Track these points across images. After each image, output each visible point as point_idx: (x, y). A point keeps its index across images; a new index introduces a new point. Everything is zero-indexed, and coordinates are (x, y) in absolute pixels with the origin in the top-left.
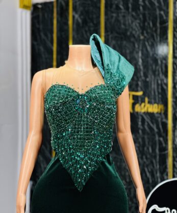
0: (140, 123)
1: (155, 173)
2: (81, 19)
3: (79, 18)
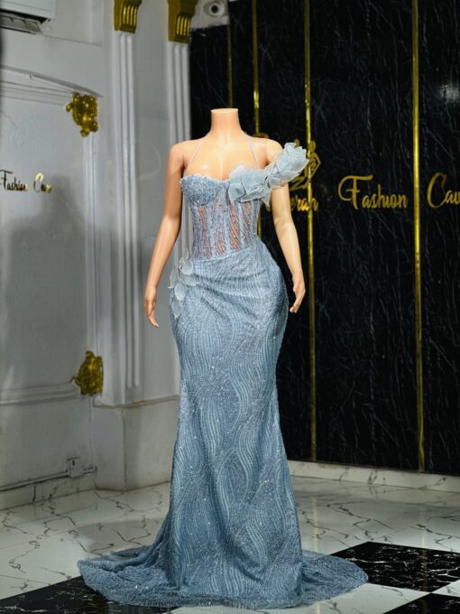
0: (370, 227)
1: (395, 307)
2: (271, 54)
3: (269, 55)
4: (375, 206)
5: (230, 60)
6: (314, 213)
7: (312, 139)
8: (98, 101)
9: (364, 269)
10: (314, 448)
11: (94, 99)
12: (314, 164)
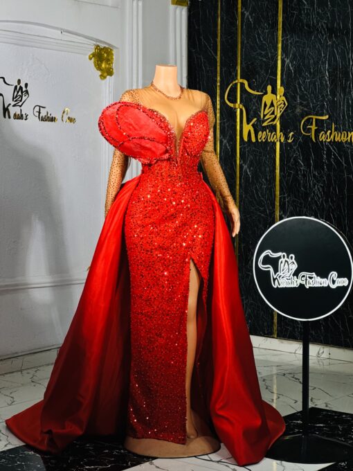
0: (325, 156)
2: (252, 17)
3: (250, 17)
4: (329, 140)
5: (219, 20)
6: (281, 143)
7: (281, 86)
9: (319, 189)
10: (275, 328)
11: (111, 50)
12: (282, 105)
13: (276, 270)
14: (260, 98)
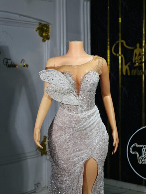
5: (109, 8)
8: (50, 26)
11: (48, 25)
13: (140, 154)
14: (133, 50)
